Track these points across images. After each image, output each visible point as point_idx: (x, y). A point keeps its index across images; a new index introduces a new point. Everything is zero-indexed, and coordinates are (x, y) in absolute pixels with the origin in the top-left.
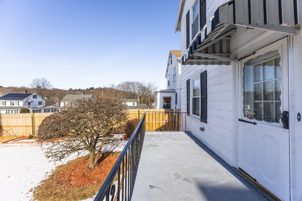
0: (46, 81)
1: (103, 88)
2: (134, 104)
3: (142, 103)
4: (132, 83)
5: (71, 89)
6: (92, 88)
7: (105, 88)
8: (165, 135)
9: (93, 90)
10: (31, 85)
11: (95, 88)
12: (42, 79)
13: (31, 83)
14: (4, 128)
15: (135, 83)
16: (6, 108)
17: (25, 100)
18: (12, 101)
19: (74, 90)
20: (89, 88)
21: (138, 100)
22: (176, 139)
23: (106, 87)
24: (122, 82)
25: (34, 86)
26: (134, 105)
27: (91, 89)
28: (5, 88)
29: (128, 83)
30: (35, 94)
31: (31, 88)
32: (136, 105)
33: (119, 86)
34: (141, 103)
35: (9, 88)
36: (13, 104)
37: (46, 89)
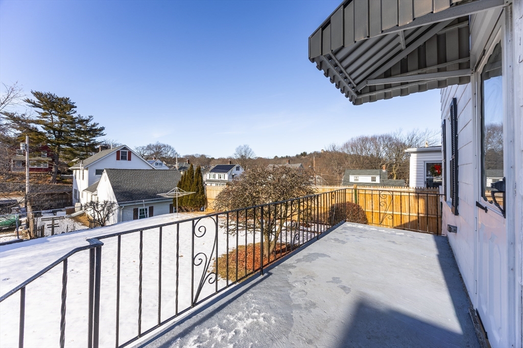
0: (248, 149)
1: (321, 153)
2: (374, 179)
3: (395, 178)
4: (374, 139)
5: (276, 156)
6: (304, 154)
7: (324, 152)
8: (380, 232)
9: (306, 157)
10: (235, 154)
11: (308, 153)
12: (245, 146)
13: (235, 152)
14: (209, 201)
15: (379, 138)
16: (215, 182)
17: (230, 171)
18: (220, 174)
19: (280, 158)
20: (300, 154)
21: (384, 171)
22: (394, 242)
23: (325, 150)
24: (352, 139)
25: (238, 155)
26: (375, 181)
27: (302, 154)
28: (216, 159)
29: (364, 140)
30: (237, 165)
31: (235, 158)
32: (378, 180)
33: (346, 146)
34: (391, 177)
35: (219, 159)
36: (220, 178)
37: (249, 158)
